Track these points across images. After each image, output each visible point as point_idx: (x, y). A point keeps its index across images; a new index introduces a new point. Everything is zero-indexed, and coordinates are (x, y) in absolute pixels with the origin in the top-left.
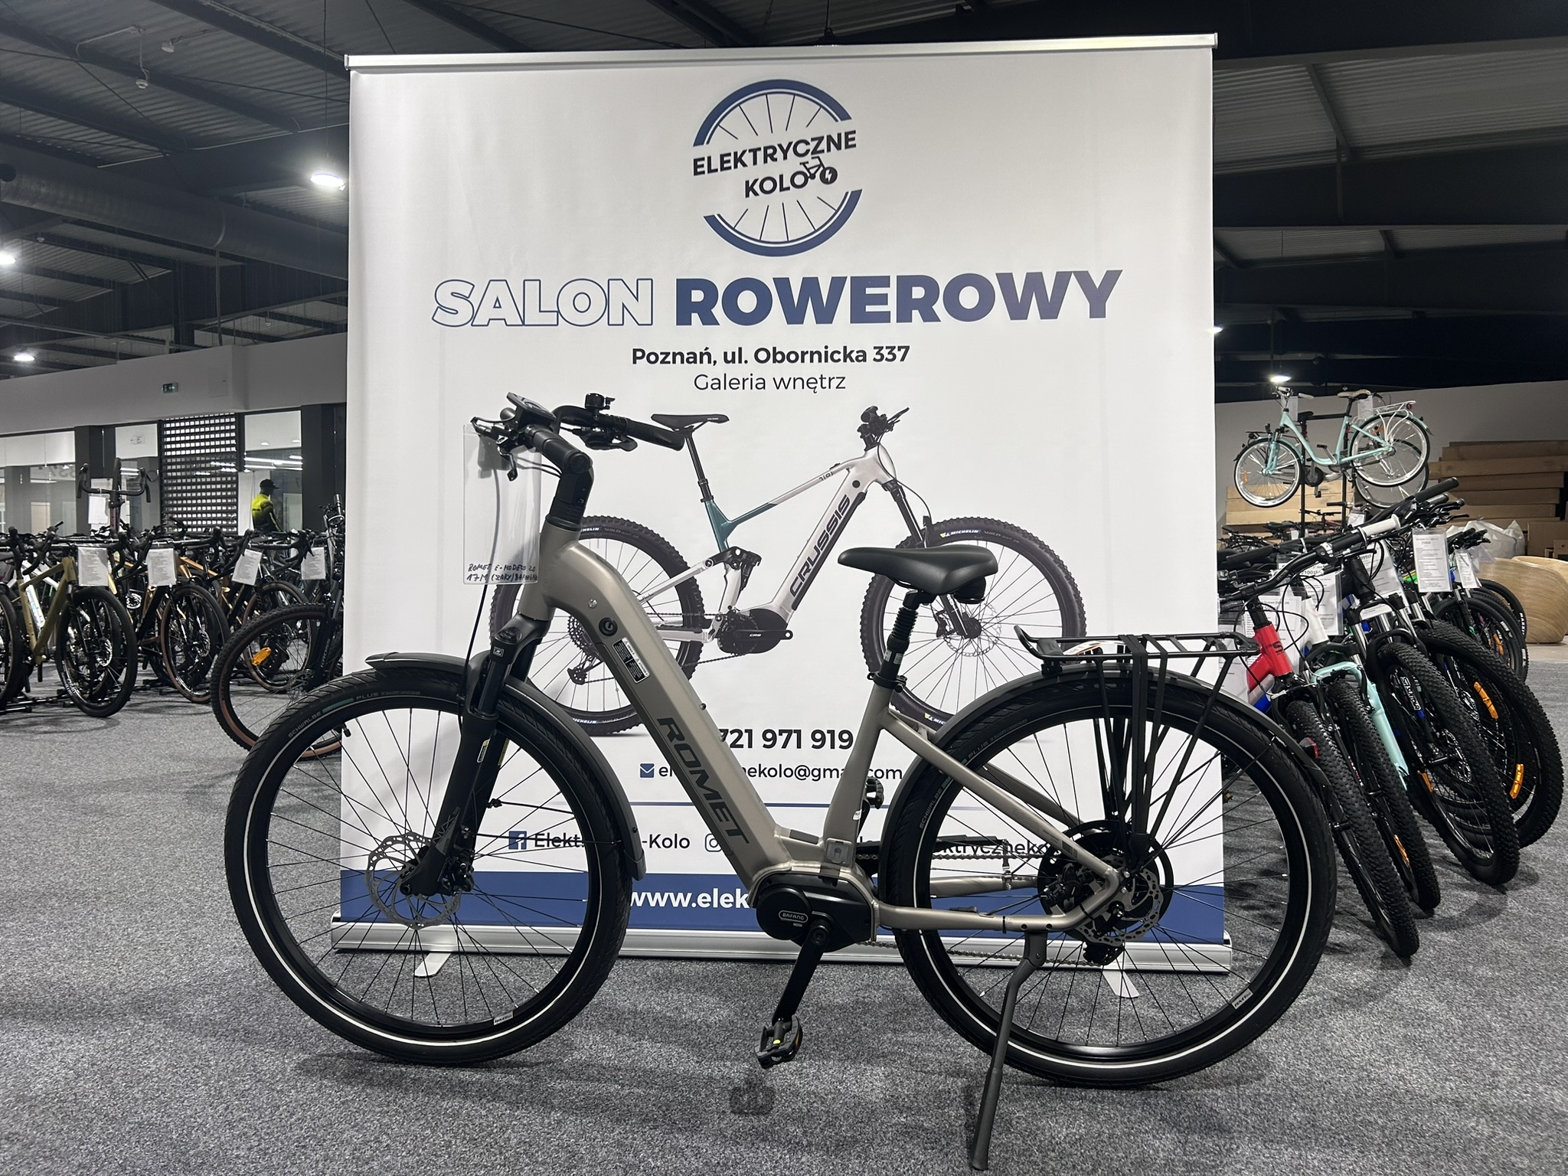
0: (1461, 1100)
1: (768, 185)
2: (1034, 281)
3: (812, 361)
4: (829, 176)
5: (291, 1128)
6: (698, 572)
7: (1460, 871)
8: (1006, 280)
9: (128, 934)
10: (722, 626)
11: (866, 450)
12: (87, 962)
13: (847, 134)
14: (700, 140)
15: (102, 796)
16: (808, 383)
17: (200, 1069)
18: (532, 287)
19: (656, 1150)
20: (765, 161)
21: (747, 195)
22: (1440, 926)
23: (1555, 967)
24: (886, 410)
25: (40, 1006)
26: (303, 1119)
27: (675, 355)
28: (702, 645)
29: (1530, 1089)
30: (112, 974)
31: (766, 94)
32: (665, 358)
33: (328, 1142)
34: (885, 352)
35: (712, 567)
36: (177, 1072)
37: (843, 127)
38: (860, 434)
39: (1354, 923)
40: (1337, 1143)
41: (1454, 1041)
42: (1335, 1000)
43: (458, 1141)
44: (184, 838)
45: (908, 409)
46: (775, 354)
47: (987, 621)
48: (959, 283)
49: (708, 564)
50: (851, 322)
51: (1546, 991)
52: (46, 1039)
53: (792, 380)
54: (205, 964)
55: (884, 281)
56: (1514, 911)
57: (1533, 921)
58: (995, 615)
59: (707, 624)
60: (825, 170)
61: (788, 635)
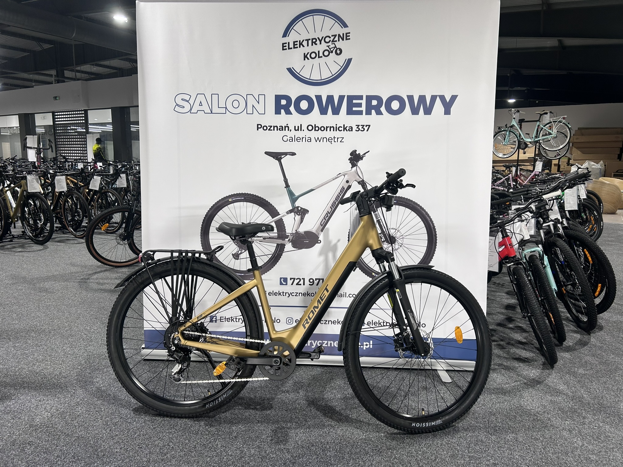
0: (571, 429)
1: (313, 55)
2: (422, 98)
3: (330, 130)
4: (339, 52)
5: (135, 439)
6: (283, 216)
7: (573, 324)
8: (411, 98)
9: (64, 350)
10: (293, 238)
11: (352, 168)
12: (49, 362)
13: (346, 34)
14: (285, 35)
15: (46, 283)
16: (329, 140)
17: (98, 412)
18: (215, 97)
19: (273, 450)
20: (312, 45)
21: (305, 59)
22: (565, 350)
23: (608, 369)
24: (360, 152)
25: (34, 383)
26: (139, 435)
27: (274, 127)
28: (285, 245)
29: (597, 425)
30: (60, 369)
31: (313, 15)
32: (270, 128)
33: (150, 445)
34: (360, 127)
35: (289, 214)
36: (90, 414)
37: (345, 30)
38: (349, 161)
39: (533, 348)
40: (525, 448)
41: (569, 403)
42: (525, 384)
43: (199, 445)
44: (80, 304)
45: (369, 151)
46: (315, 127)
47: (398, 237)
48: (391, 99)
49: (287, 213)
50: (347, 114)
51: (605, 381)
52: (38, 399)
53: (322, 138)
54: (95, 364)
55: (361, 98)
56: (594, 343)
57: (601, 348)
58: (401, 235)
59: (287, 237)
60: (337, 49)
61: (319, 242)
